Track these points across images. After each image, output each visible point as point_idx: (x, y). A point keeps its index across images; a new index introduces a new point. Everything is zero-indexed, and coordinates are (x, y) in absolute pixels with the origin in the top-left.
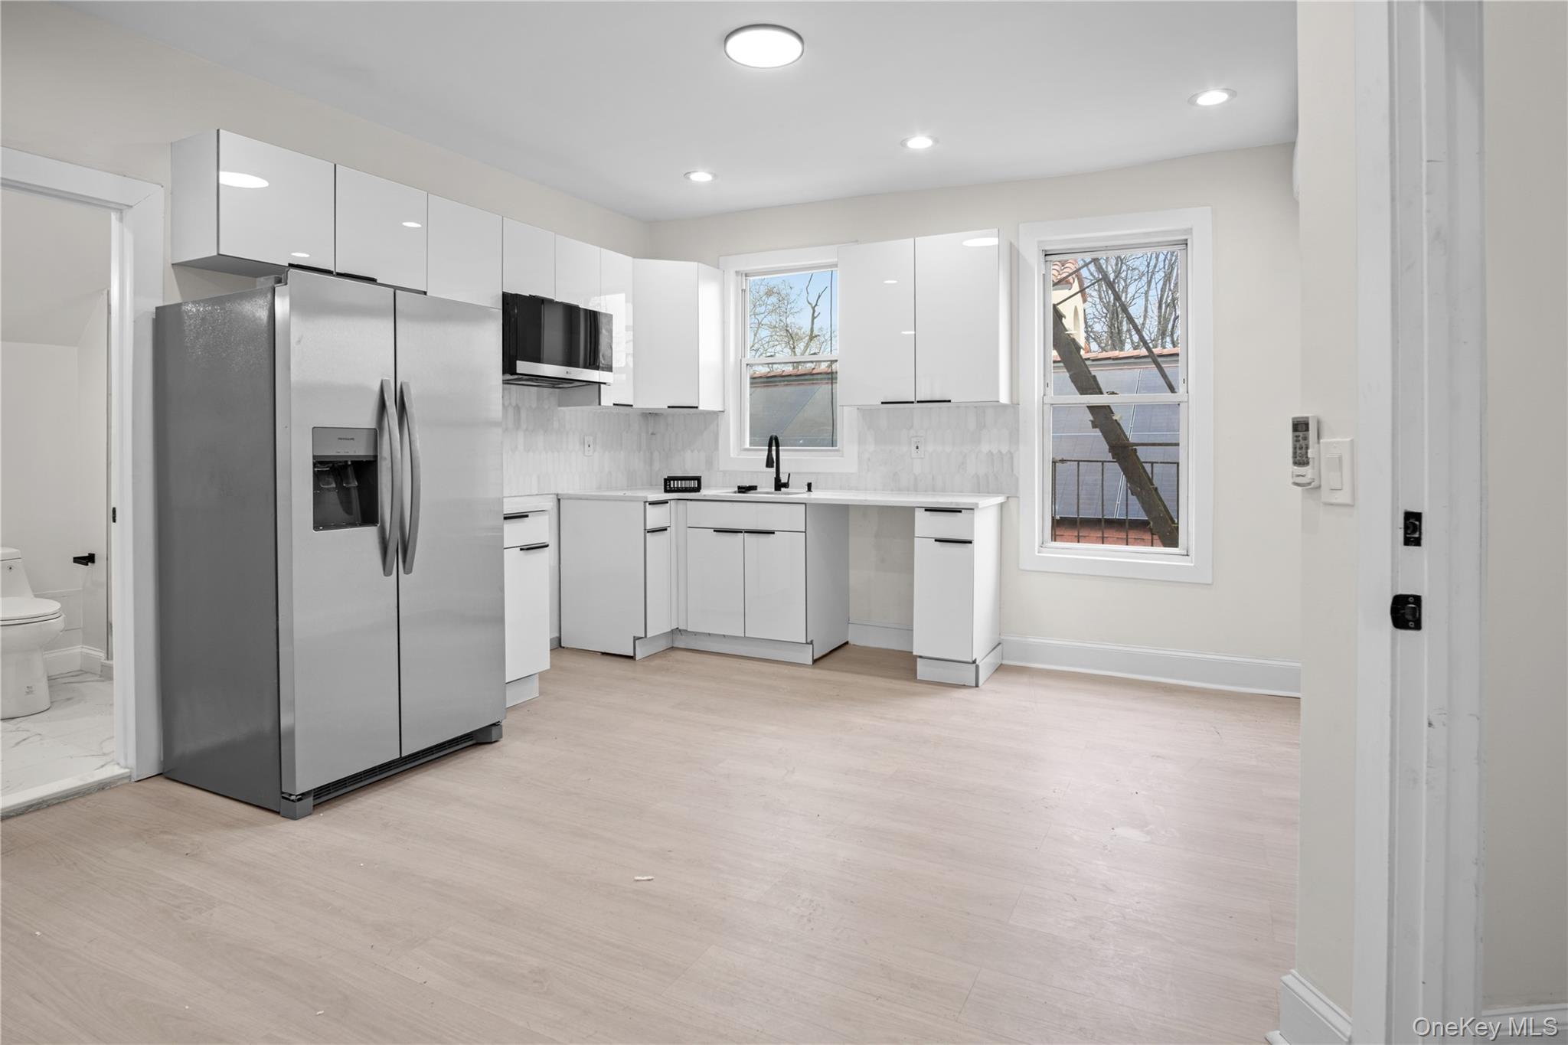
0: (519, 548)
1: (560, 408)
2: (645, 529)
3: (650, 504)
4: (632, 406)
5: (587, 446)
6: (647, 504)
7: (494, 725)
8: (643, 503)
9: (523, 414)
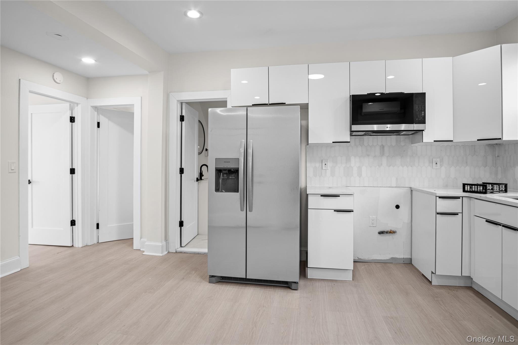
0: (333, 210)
1: (412, 145)
2: (436, 212)
3: (439, 198)
4: (452, 141)
5: (434, 164)
6: (438, 198)
7: (295, 282)
8: (435, 197)
9: (386, 149)
